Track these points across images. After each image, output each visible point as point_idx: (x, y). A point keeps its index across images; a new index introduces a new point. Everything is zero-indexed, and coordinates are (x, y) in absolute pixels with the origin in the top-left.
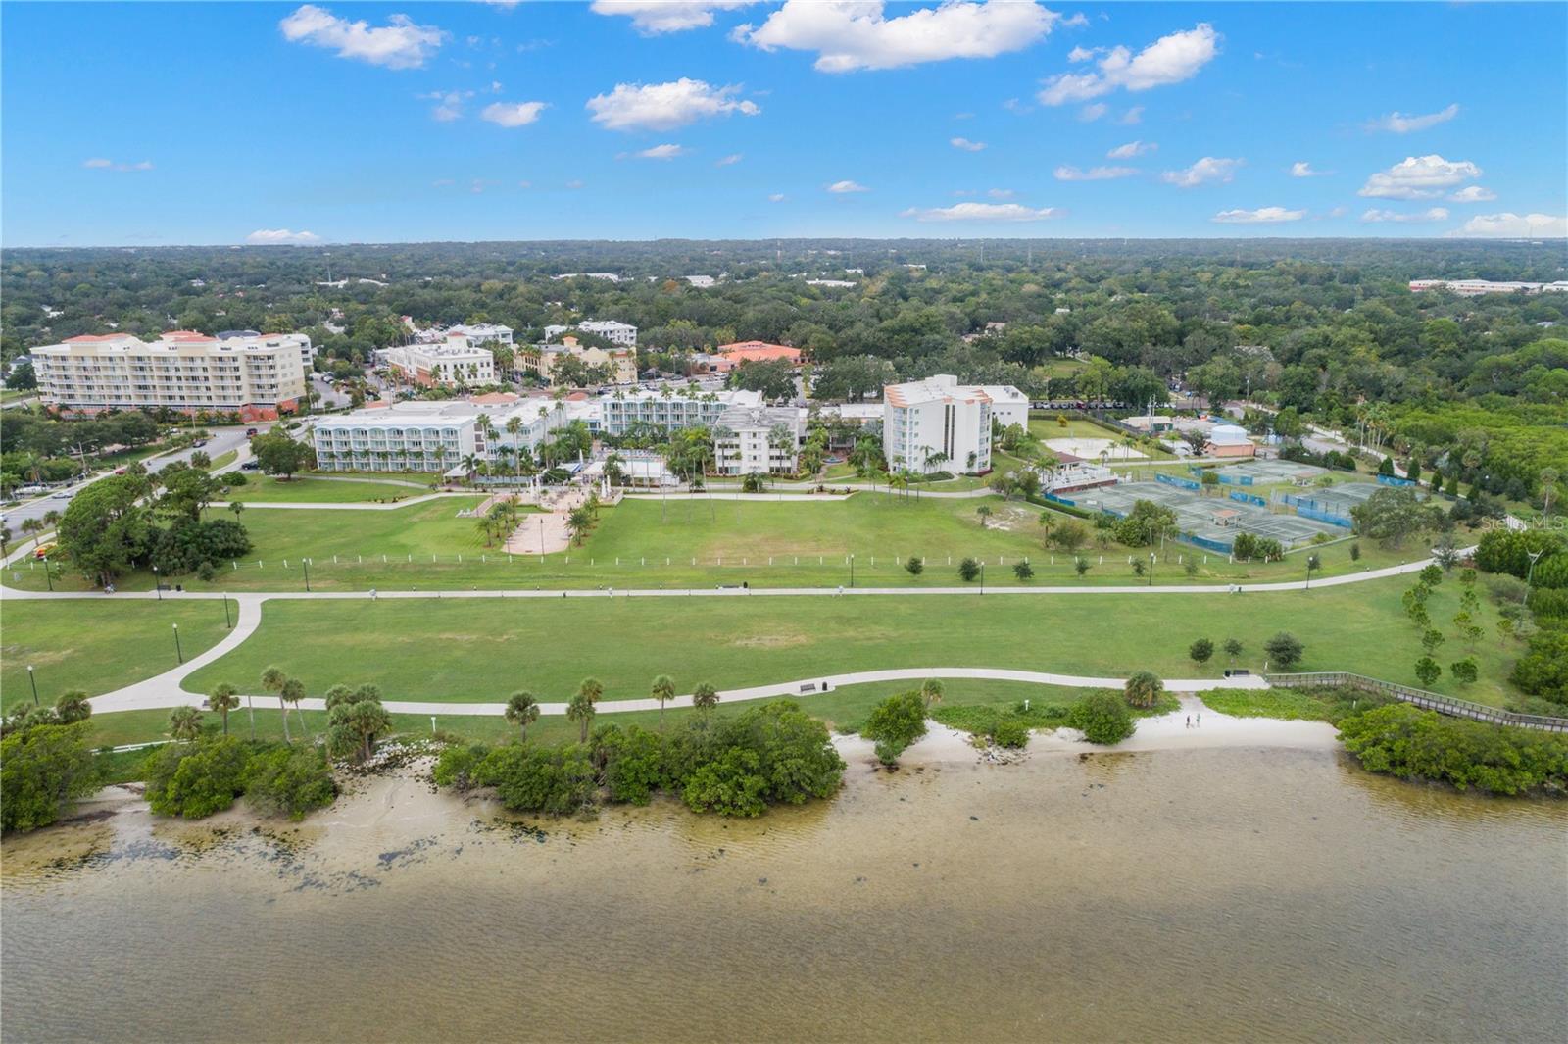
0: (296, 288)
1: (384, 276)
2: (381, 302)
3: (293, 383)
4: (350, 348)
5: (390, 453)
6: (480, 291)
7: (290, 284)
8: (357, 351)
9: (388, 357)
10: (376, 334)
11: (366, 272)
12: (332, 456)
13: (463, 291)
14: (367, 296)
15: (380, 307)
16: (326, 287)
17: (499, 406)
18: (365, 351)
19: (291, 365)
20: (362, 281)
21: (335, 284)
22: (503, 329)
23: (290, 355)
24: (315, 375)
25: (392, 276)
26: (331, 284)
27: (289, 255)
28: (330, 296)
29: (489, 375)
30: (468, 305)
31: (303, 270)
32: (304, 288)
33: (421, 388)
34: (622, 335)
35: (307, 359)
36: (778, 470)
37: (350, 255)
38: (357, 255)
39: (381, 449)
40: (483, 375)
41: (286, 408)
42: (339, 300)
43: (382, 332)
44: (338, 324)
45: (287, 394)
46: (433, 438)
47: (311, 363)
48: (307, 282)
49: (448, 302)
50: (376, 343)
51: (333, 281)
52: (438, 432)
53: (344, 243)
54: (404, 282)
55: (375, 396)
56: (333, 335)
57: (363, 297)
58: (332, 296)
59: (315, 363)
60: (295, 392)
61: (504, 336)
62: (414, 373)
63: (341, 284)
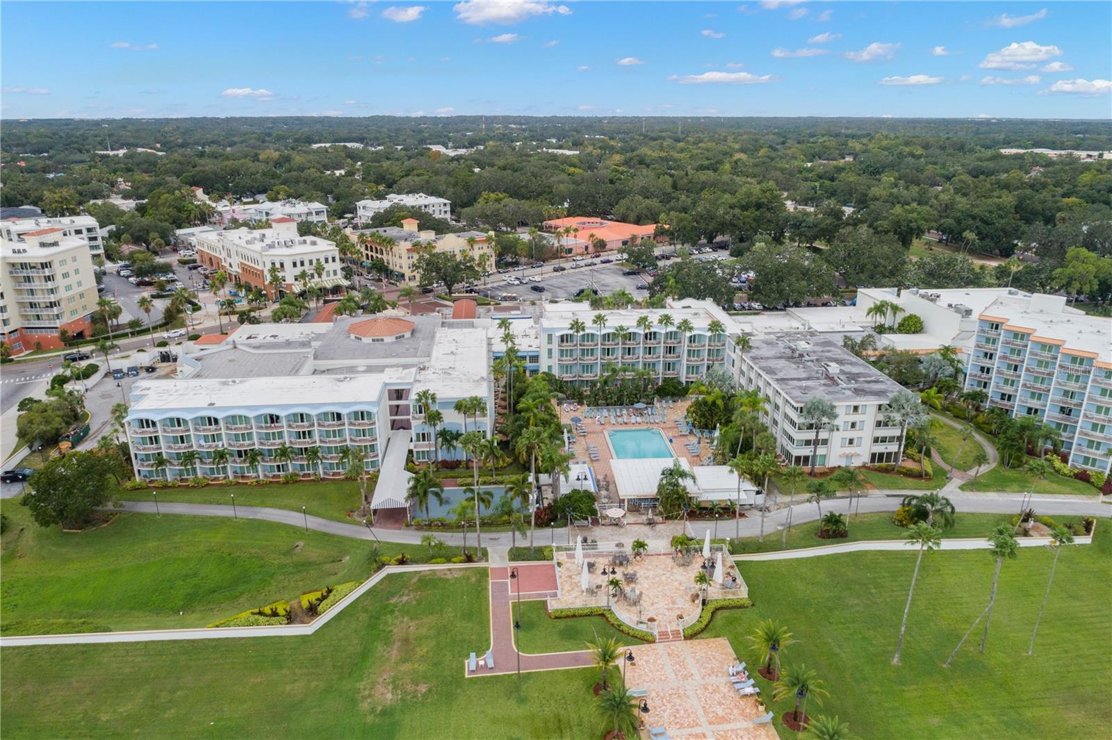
0: (78, 157)
1: (158, 145)
2: (167, 172)
3: (82, 296)
4: (148, 233)
5: (261, 453)
6: (258, 161)
7: (71, 153)
8: (156, 235)
9: (193, 240)
10: (174, 212)
11: (142, 142)
12: (160, 461)
13: (243, 161)
14: (150, 165)
15: (168, 179)
16: (108, 156)
17: (393, 339)
18: (164, 235)
19: (77, 271)
20: (140, 150)
21: (115, 152)
22: (316, 206)
23: (74, 259)
24: (109, 266)
25: (166, 146)
26: (111, 153)
27: (70, 127)
28: (113, 166)
29: (335, 273)
30: (258, 176)
31: (84, 140)
32: (85, 157)
33: (249, 289)
34: (437, 209)
35: (97, 247)
36: (881, 455)
37: (124, 127)
38: (130, 127)
39: (245, 445)
40: (328, 272)
41: (72, 332)
42: (122, 170)
43: (179, 210)
44: (126, 196)
45: (74, 312)
46: (332, 425)
47: (101, 251)
48: (88, 151)
49: (235, 173)
50: (174, 222)
51: (112, 150)
52: (339, 416)
53: (118, 118)
54: (180, 151)
55: (194, 304)
56: (123, 213)
57: (145, 166)
58: (115, 167)
59: (106, 251)
60: (84, 308)
61: (317, 213)
62: (236, 269)
63: (121, 152)
